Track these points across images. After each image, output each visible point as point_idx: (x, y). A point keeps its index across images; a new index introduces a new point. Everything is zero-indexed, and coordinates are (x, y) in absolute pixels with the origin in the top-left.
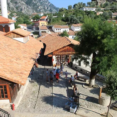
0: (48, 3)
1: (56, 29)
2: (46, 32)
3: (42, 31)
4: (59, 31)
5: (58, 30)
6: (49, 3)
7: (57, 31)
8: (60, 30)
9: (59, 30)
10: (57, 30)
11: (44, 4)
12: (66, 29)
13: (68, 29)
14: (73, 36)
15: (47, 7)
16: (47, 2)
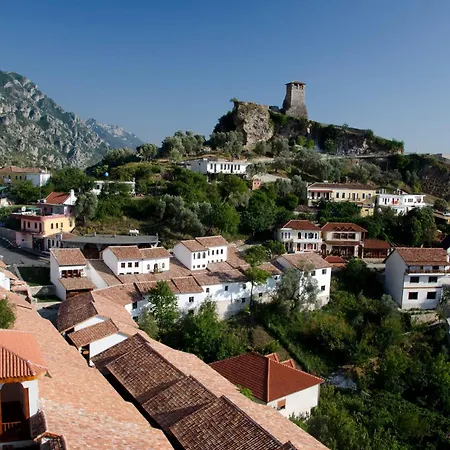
0: (34, 96)
1: (119, 264)
2: (79, 276)
3: (64, 272)
4: (133, 269)
5: (130, 265)
6: (38, 93)
7: (126, 270)
8: (137, 265)
9: (133, 265)
10: (123, 265)
11: (16, 95)
12: (160, 262)
13: (167, 261)
14: (191, 295)
15: (29, 110)
16: (29, 91)
